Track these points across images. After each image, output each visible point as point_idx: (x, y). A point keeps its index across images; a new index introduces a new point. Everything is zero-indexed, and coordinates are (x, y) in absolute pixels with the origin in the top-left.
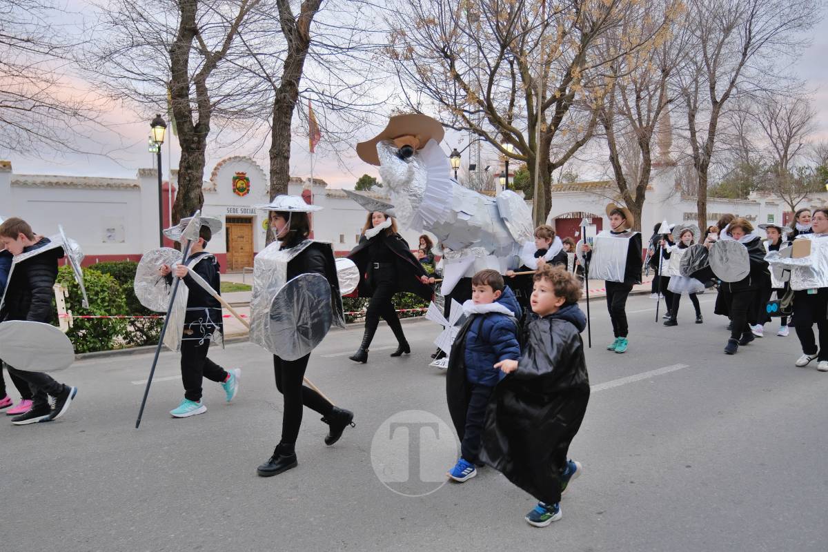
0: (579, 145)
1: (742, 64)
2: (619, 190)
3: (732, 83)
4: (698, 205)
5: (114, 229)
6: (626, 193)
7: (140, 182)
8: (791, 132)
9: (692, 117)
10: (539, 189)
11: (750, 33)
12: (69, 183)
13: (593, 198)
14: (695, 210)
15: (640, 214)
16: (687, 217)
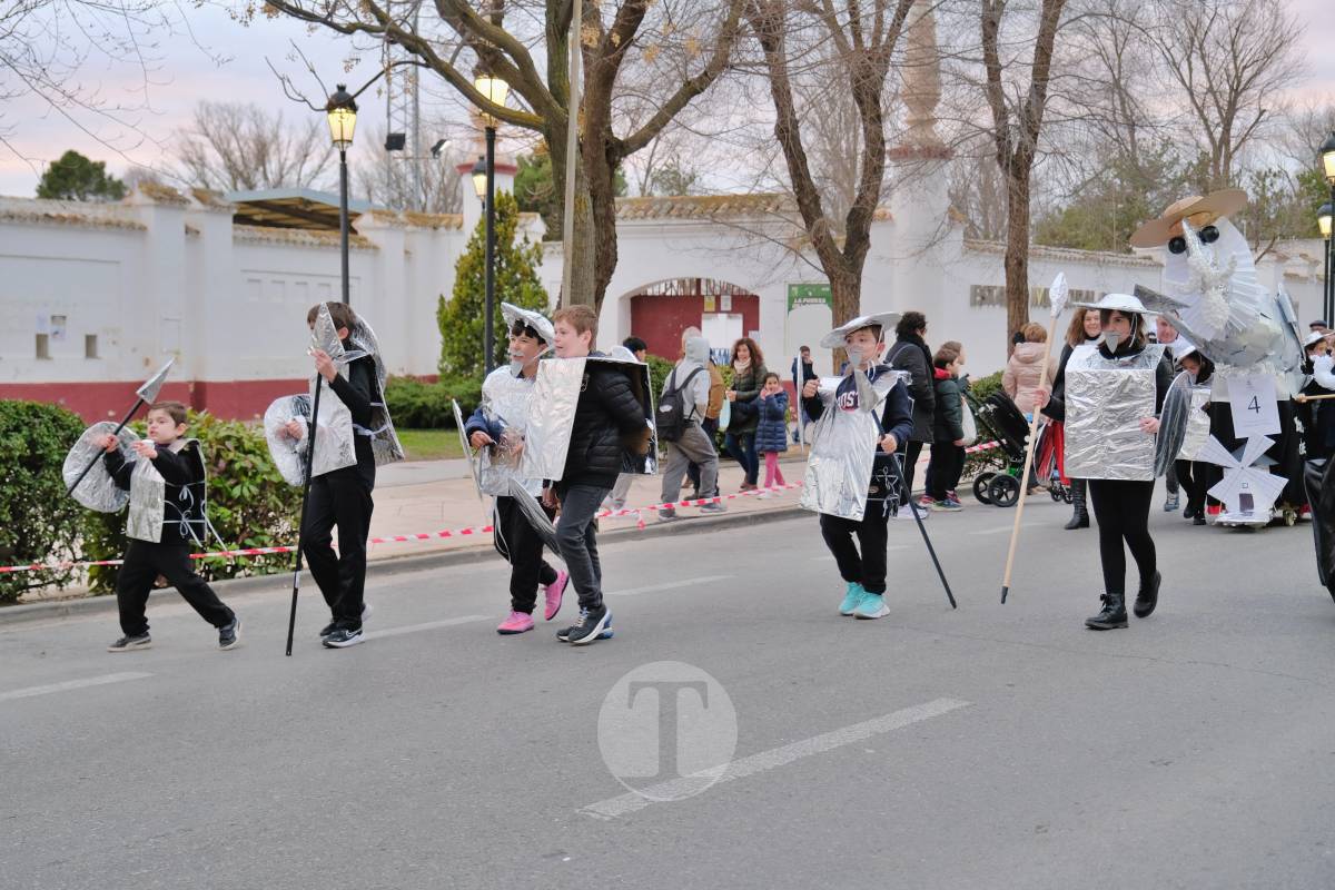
0: (691, 90)
2: (801, 220)
4: (1007, 265)
6: (819, 230)
8: (1238, 78)
9: (990, 28)
10: (577, 212)
13: (730, 240)
14: (999, 279)
15: (856, 288)
16: (978, 298)
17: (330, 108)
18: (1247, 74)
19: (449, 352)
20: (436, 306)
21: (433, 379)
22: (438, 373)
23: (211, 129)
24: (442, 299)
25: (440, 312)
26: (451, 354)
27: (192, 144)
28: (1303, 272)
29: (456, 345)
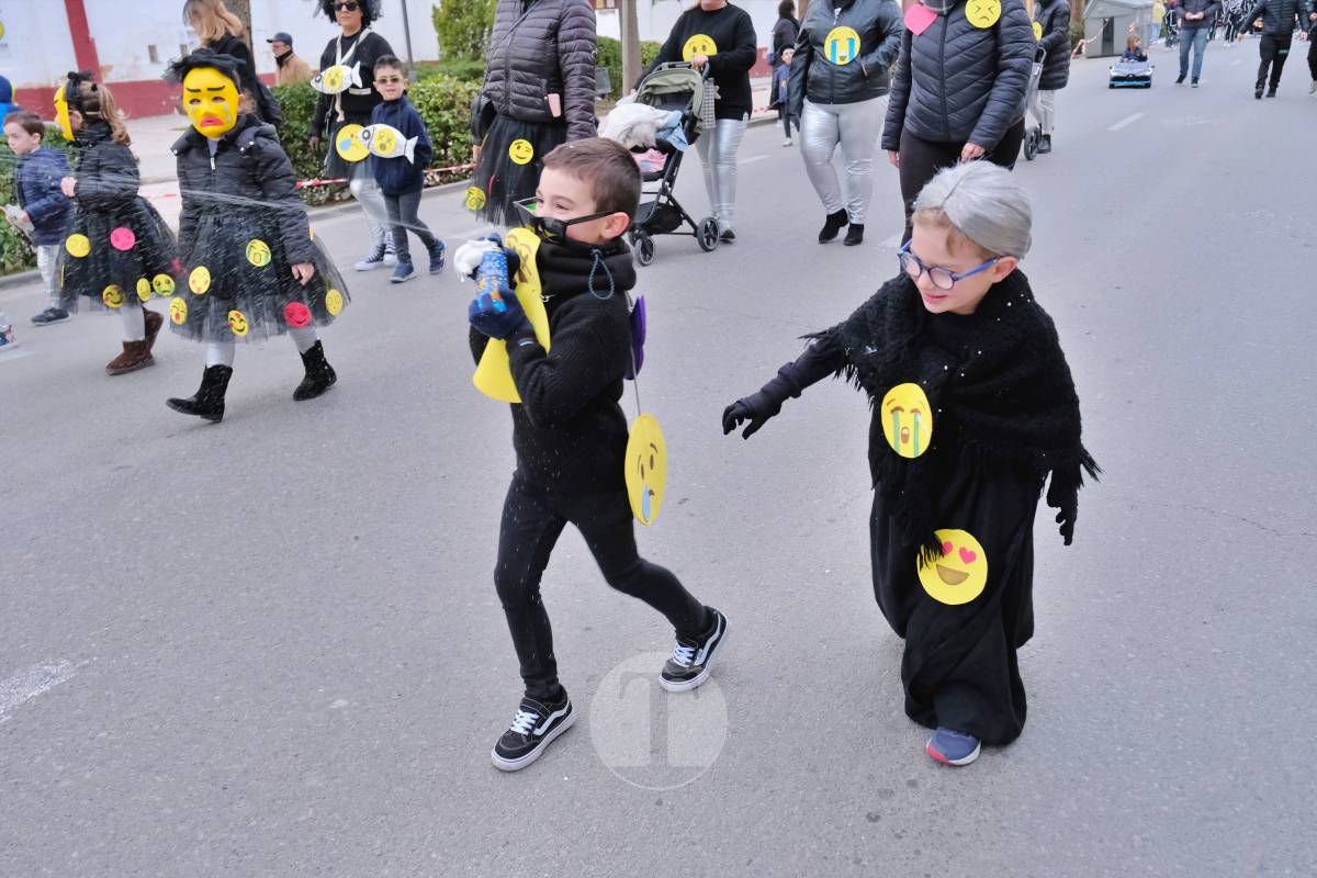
19: (444, 43)
20: (431, 12)
21: (436, 63)
22: (436, 58)
24: (434, 8)
25: (434, 17)
26: (446, 45)
29: (448, 38)
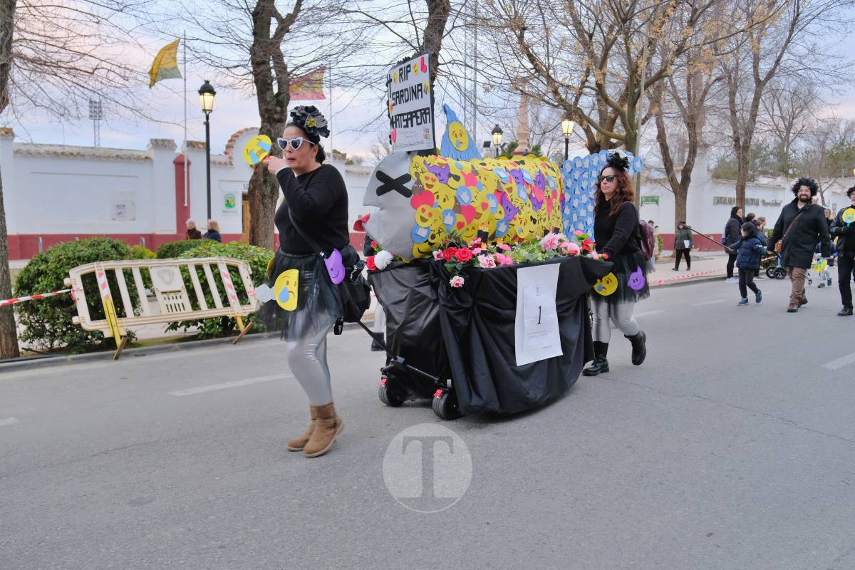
1: (788, 41)
2: (665, 172)
3: (778, 62)
4: (737, 189)
5: (124, 206)
6: (671, 175)
7: (152, 154)
8: (794, 113)
9: (732, 96)
11: (798, 8)
12: (75, 154)
15: (685, 198)
16: (716, 202)
17: (493, 133)
18: (797, 112)
23: (382, 140)
27: (375, 146)
28: (839, 191)
